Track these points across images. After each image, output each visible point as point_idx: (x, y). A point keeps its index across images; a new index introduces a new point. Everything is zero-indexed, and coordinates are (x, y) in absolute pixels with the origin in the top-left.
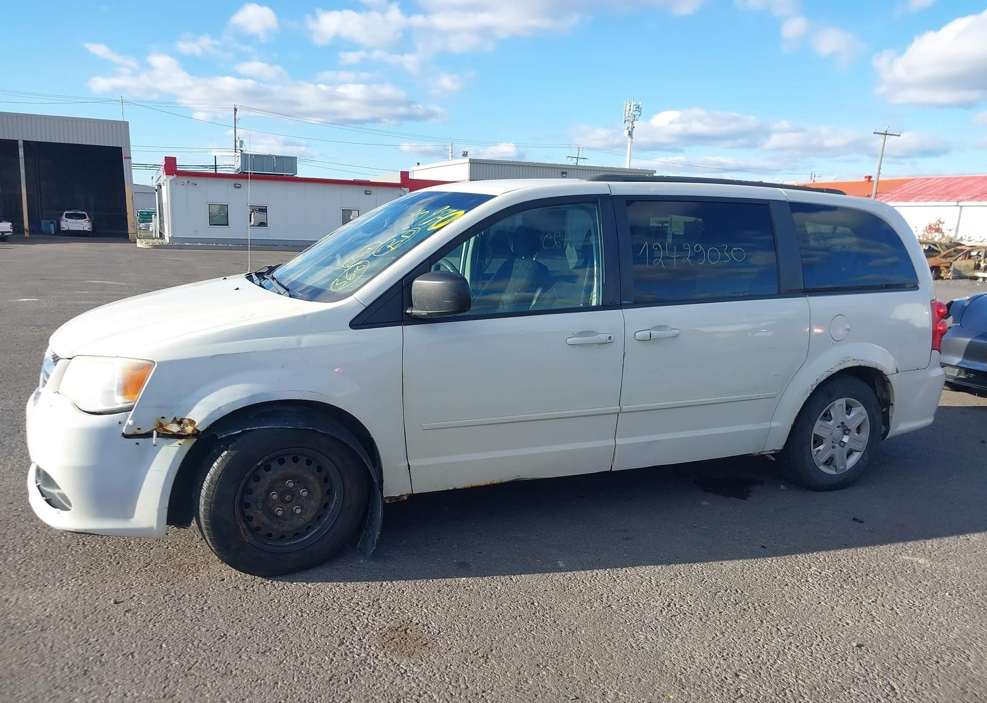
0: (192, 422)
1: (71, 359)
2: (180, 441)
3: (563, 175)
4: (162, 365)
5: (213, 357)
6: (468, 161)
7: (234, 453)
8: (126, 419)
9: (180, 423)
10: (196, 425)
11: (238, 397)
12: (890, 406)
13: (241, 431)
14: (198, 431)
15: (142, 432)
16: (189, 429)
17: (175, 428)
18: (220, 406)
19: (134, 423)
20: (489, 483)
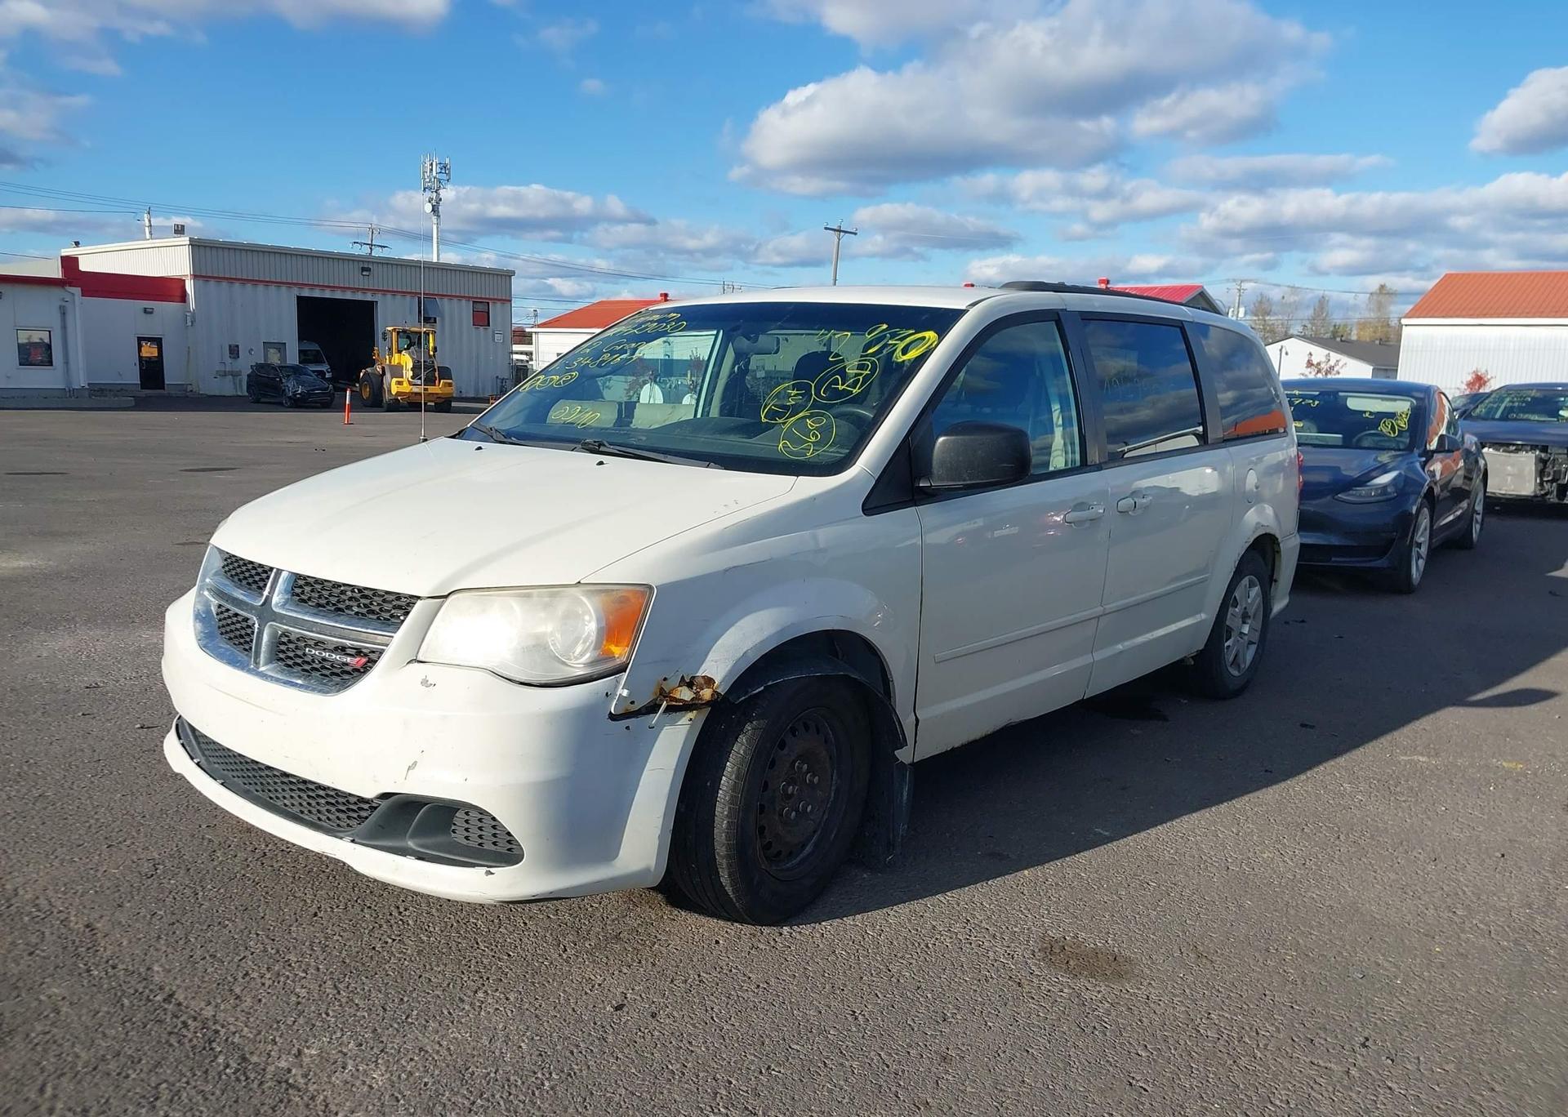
0: (709, 681)
1: (446, 597)
2: (691, 715)
3: (364, 273)
4: (664, 589)
5: (726, 571)
6: (188, 243)
7: (763, 723)
8: (616, 687)
9: (690, 685)
10: (715, 685)
11: (766, 634)
12: (1273, 583)
13: (762, 688)
14: (718, 694)
15: (636, 707)
16: (707, 694)
17: (686, 694)
18: (744, 650)
19: (630, 694)
20: (984, 735)
